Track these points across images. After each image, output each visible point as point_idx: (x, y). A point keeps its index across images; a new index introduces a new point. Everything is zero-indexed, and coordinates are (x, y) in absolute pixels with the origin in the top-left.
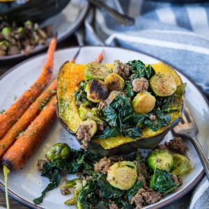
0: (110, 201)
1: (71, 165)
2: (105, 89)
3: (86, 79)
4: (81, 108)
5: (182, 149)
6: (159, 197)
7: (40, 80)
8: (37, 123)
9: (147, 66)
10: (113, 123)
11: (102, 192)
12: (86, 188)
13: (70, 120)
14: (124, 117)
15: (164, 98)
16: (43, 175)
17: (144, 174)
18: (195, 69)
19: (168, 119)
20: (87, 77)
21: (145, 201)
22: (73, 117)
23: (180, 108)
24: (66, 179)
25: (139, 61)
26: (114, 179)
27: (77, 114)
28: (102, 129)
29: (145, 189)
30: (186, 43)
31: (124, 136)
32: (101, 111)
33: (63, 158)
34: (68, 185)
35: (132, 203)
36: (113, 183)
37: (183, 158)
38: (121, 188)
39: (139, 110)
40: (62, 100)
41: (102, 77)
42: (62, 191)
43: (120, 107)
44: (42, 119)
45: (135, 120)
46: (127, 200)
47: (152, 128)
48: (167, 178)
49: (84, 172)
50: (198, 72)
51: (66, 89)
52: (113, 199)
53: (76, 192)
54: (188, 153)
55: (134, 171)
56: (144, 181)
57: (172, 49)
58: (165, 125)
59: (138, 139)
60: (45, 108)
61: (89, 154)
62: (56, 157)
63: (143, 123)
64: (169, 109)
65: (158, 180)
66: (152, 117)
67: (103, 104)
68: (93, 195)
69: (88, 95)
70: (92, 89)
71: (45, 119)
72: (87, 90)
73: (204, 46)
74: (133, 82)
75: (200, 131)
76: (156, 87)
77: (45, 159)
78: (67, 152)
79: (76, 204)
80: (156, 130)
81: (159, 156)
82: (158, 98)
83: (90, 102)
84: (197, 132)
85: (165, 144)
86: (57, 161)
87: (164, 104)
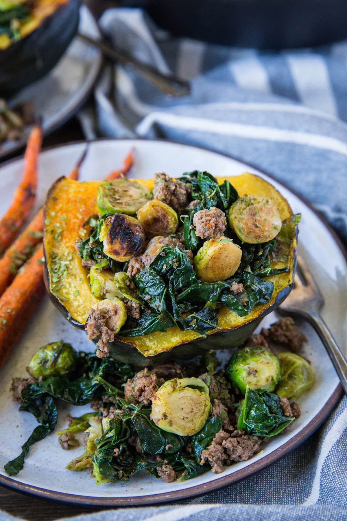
0: (158, 459)
1: (79, 387)
2: (139, 235)
3: (101, 214)
4: (94, 273)
5: (296, 342)
6: (256, 447)
7: (12, 211)
8: (8, 303)
9: (221, 182)
10: (159, 304)
11: (142, 441)
12: (111, 434)
13: (71, 297)
14: (180, 291)
15: (258, 247)
16: (24, 409)
17: (223, 401)
18: (311, 177)
19: (267, 289)
20: (103, 209)
21: (229, 456)
22: (78, 293)
23: (290, 265)
24: (69, 416)
25: (205, 173)
26: (165, 416)
27: (85, 286)
28: (137, 316)
29: (227, 431)
30: (292, 128)
31: (182, 329)
32: (133, 279)
33: (62, 373)
34: (75, 428)
35: (203, 462)
36: (163, 425)
37: (297, 361)
38: (180, 433)
39: (210, 275)
40: (53, 257)
41: (132, 209)
42: (62, 442)
43: (171, 269)
44: (18, 294)
45: (202, 295)
46: (191, 456)
47: (235, 310)
48: (270, 407)
49: (105, 398)
50: (316, 184)
51: (61, 234)
52: (163, 456)
53: (89, 444)
54: (307, 348)
55: (205, 396)
56: (225, 415)
57: (266, 141)
58: (262, 300)
59: (209, 332)
60: (22, 270)
61: (113, 363)
62: (48, 372)
63: (219, 300)
64: (269, 270)
65: (253, 413)
66: (236, 287)
67: (137, 266)
68: (124, 451)
69: (106, 247)
70: (113, 236)
71: (23, 294)
72: (103, 236)
73: (328, 134)
74: (196, 219)
75: (327, 302)
76: (241, 225)
77: (26, 376)
78: (69, 361)
79: (92, 467)
80: (246, 314)
81: (253, 363)
82: (245, 247)
83: (111, 259)
84: (321, 305)
85: (262, 333)
86: (50, 381)
87: (259, 259)
